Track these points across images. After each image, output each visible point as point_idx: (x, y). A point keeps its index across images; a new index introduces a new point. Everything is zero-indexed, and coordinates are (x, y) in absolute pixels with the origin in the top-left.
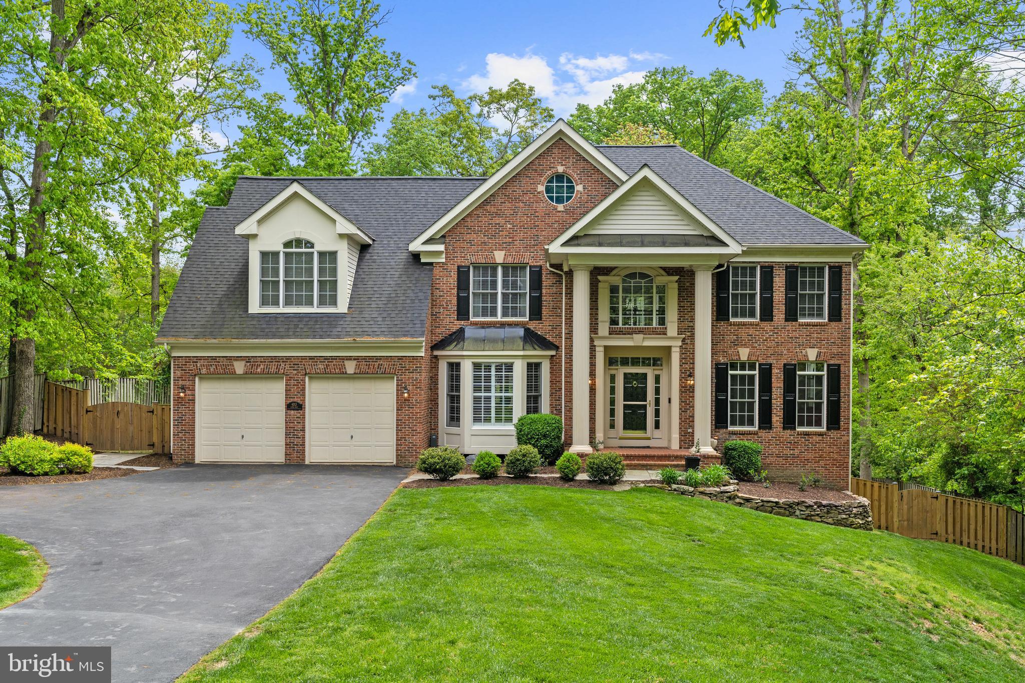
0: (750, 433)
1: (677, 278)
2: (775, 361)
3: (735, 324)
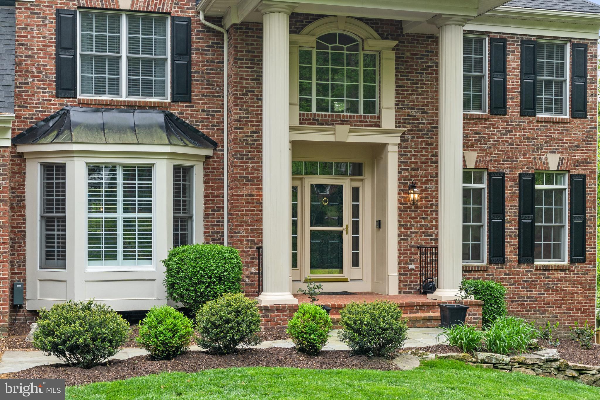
0: (478, 270)
1: (395, 43)
2: (508, 170)
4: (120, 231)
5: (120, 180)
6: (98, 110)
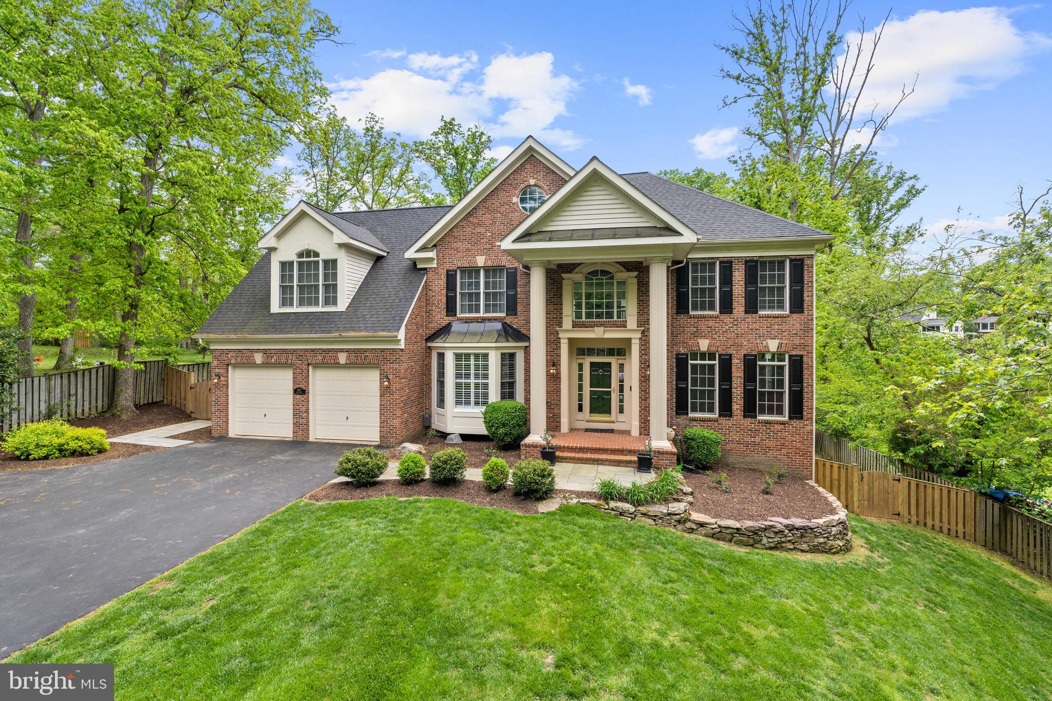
0: (710, 420)
1: (635, 274)
2: (734, 352)
3: (694, 317)
4: (472, 390)
5: (472, 362)
6: (466, 322)
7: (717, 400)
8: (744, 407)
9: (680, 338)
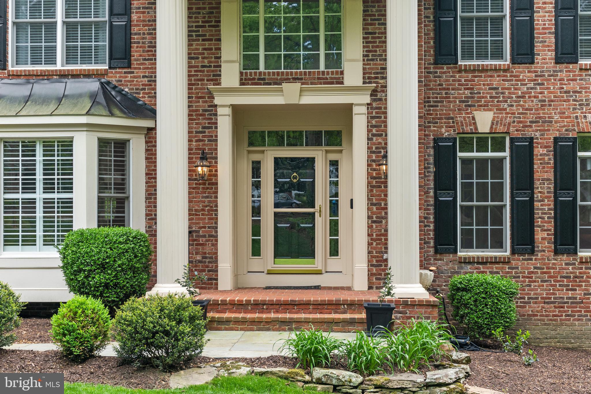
0: (496, 261)
2: (538, 134)
3: (467, 70)
4: (40, 213)
5: (39, 157)
6: (28, 82)
7: (508, 224)
8: (555, 234)
9: (441, 110)
